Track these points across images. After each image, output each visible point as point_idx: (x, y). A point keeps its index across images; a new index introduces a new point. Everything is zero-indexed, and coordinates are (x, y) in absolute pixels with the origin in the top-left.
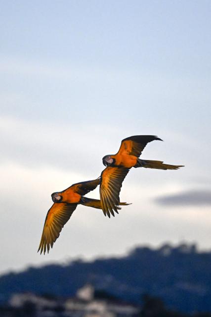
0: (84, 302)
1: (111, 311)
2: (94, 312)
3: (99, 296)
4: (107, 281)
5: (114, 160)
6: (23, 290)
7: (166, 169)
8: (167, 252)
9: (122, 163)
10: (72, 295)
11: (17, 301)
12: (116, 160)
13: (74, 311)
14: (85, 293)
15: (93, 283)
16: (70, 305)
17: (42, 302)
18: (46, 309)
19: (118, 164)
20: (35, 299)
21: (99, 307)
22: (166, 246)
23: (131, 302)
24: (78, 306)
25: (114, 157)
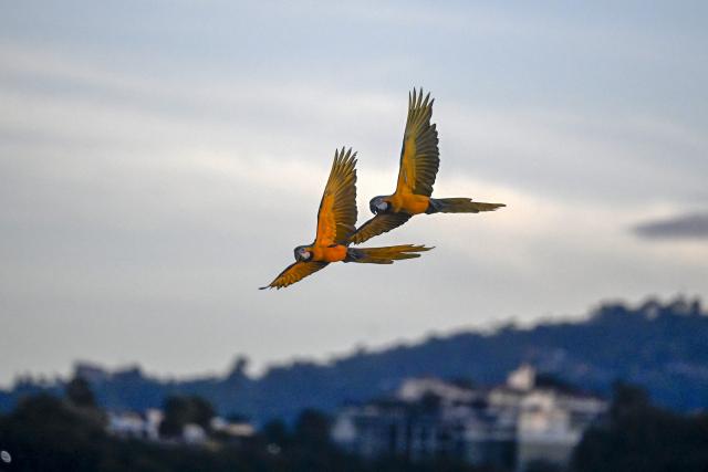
0: (520, 393)
1: (561, 407)
2: (535, 410)
3: (543, 382)
4: (556, 360)
5: (389, 203)
6: (420, 374)
7: (477, 211)
8: (652, 313)
9: (402, 209)
10: (500, 381)
11: (411, 390)
12: (393, 205)
13: (503, 408)
14: (521, 378)
15: (534, 363)
16: (496, 398)
17: (451, 393)
18: (457, 403)
19: (397, 210)
20: (439, 388)
21: (544, 400)
22: (651, 304)
23: (596, 393)
24: (510, 400)
25: (389, 200)
